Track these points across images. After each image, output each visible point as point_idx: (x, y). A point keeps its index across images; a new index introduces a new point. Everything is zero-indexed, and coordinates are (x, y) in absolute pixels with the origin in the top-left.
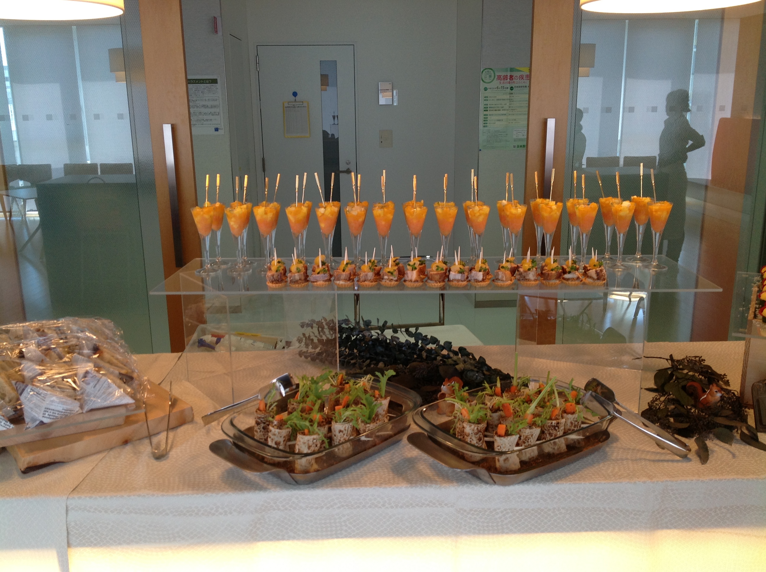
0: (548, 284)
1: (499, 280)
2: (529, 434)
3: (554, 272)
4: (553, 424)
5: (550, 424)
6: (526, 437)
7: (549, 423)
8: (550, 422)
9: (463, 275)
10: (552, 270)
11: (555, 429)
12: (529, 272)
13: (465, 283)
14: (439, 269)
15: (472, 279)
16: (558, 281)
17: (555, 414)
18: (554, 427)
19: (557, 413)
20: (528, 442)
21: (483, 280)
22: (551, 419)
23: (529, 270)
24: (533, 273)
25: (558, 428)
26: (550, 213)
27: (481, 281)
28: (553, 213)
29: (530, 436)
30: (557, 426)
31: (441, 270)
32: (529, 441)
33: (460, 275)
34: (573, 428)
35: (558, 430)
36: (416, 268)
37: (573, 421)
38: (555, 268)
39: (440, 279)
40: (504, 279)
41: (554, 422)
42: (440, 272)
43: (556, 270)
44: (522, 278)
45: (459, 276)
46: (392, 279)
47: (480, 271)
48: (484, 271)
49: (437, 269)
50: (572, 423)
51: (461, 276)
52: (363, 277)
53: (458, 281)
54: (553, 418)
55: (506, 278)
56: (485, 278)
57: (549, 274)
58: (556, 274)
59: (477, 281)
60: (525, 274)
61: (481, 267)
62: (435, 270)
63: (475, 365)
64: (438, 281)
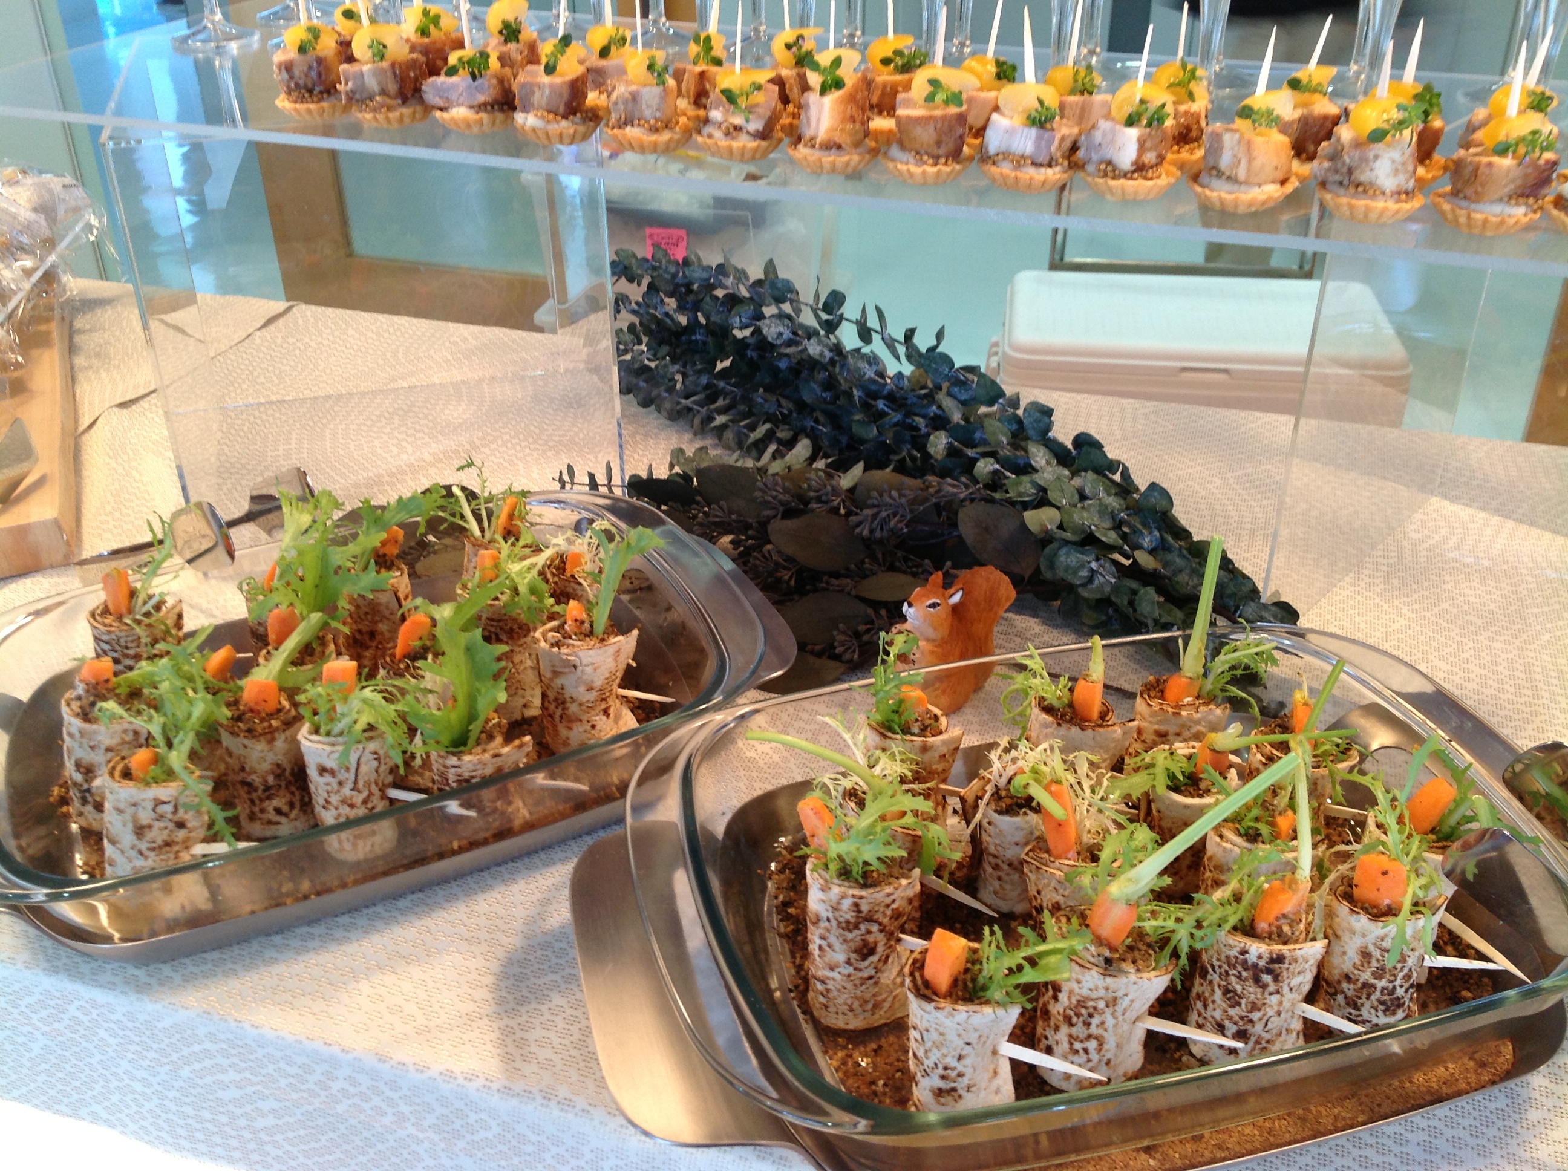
0: (1463, 220)
1: (1220, 174)
2: (1094, 995)
3: (1506, 162)
4: (1252, 958)
5: (1234, 953)
6: (1081, 1003)
7: (1231, 947)
8: (1240, 941)
9: (1047, 135)
10: (1502, 150)
11: (1257, 980)
12: (1378, 148)
13: (1054, 174)
14: (940, 97)
15: (1095, 157)
16: (1522, 210)
17: (1275, 912)
18: (1256, 973)
19: (1289, 908)
20: (1088, 1025)
21: (1140, 169)
22: (1248, 929)
23: (1378, 136)
24: (1396, 155)
25: (1276, 978)
27: (1124, 175)
29: (1101, 1005)
30: (1269, 971)
31: (947, 102)
32: (1095, 1021)
33: (1034, 131)
34: (1366, 976)
35: (1272, 987)
36: (838, 84)
37: (1371, 948)
38: (1522, 140)
39: (939, 143)
40: (1242, 174)
41: (1257, 950)
42: (938, 113)
43: (1522, 150)
44: (1337, 178)
45: (1026, 142)
46: (738, 129)
47: (1130, 122)
48: (1149, 124)
49: (930, 98)
50: (1366, 955)
51: (1039, 139)
52: (622, 107)
53: (1019, 161)
54: (1262, 926)
55: (1248, 170)
56: (1150, 157)
57: (1477, 168)
58: (1517, 172)
59: (1110, 169)
60: (1357, 154)
61: (1142, 102)
62: (921, 102)
63: (1113, 516)
64: (927, 153)
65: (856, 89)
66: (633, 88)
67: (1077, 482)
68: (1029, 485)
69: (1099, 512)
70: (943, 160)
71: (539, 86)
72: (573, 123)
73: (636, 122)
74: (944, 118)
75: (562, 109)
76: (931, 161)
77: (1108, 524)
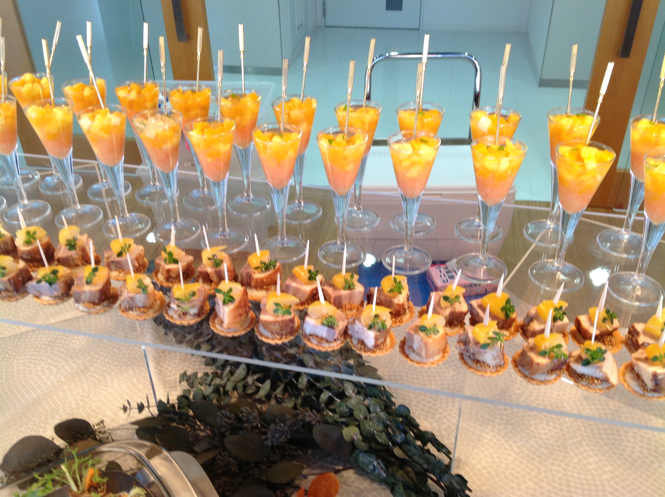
1: (414, 351)
9: (332, 330)
12: (486, 350)
14: (280, 311)
15: (356, 336)
21: (377, 347)
23: (486, 346)
24: (494, 353)
26: (580, 175)
28: (584, 178)
31: (284, 313)
33: (326, 329)
36: (232, 299)
38: (552, 350)
39: (282, 330)
40: (423, 352)
42: (280, 319)
45: (323, 332)
46: (185, 314)
47: (370, 328)
49: (276, 311)
51: (329, 331)
52: (126, 303)
53: (320, 339)
62: (271, 312)
63: (384, 423)
64: (277, 334)
65: (240, 302)
66: (131, 295)
67: (367, 402)
68: (345, 407)
69: (377, 421)
70: (284, 337)
71: (84, 292)
72: (104, 306)
73: (134, 309)
74: (283, 321)
75: (96, 301)
76: (279, 337)
77: (381, 428)
